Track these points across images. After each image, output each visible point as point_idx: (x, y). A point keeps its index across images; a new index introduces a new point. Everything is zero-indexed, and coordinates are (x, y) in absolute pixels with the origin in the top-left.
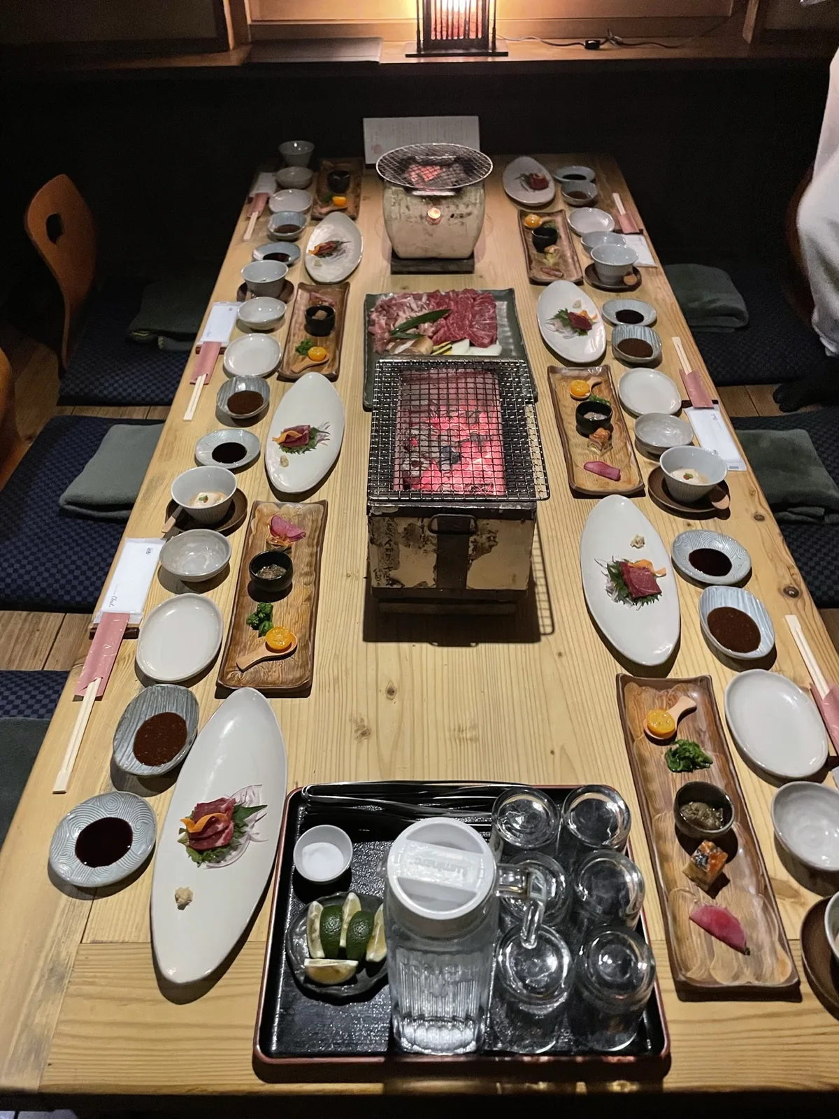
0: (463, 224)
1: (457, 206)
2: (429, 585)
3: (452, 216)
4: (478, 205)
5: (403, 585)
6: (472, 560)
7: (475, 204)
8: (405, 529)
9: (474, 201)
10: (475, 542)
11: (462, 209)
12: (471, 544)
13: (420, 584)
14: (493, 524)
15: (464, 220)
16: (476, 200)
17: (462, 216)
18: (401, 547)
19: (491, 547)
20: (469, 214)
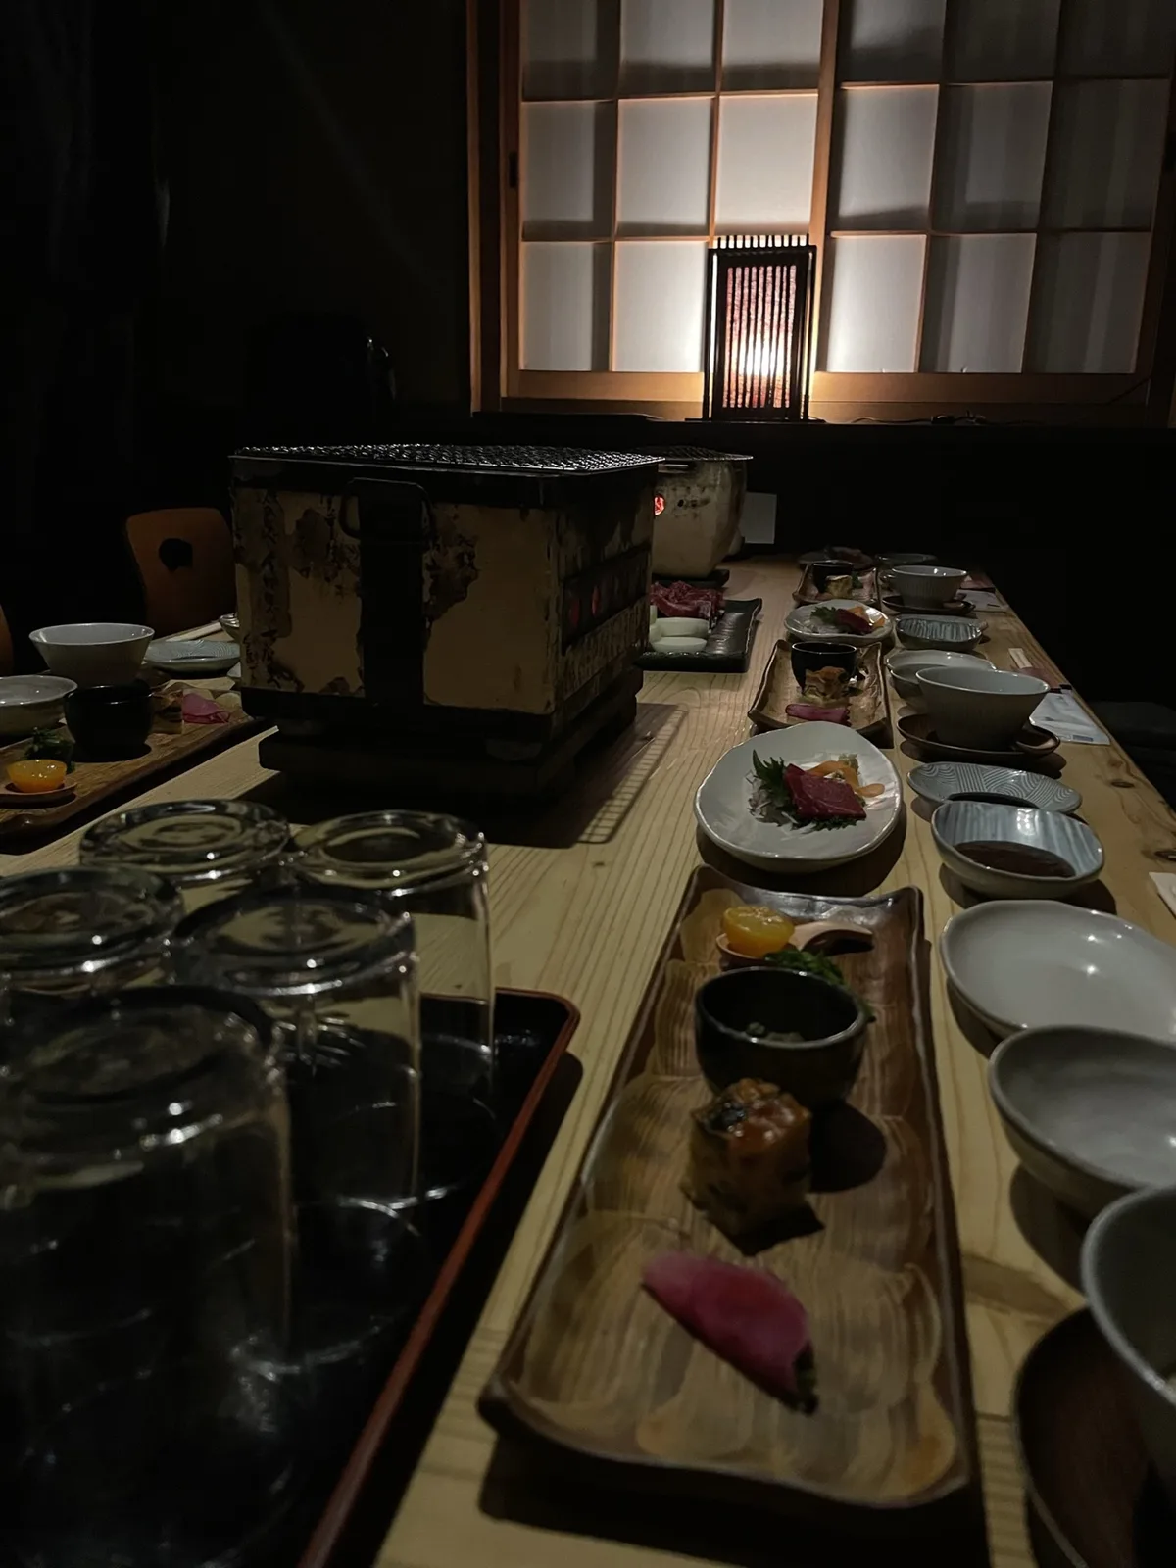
0: (696, 515)
1: (689, 488)
2: (352, 690)
3: (681, 503)
4: (718, 488)
5: (300, 685)
6: (431, 621)
7: (715, 486)
8: (298, 523)
9: (713, 482)
10: (434, 567)
11: (696, 494)
12: (426, 574)
13: (332, 686)
14: (466, 518)
15: (698, 510)
16: (716, 480)
17: (694, 505)
18: (294, 575)
19: (467, 581)
20: (706, 502)
